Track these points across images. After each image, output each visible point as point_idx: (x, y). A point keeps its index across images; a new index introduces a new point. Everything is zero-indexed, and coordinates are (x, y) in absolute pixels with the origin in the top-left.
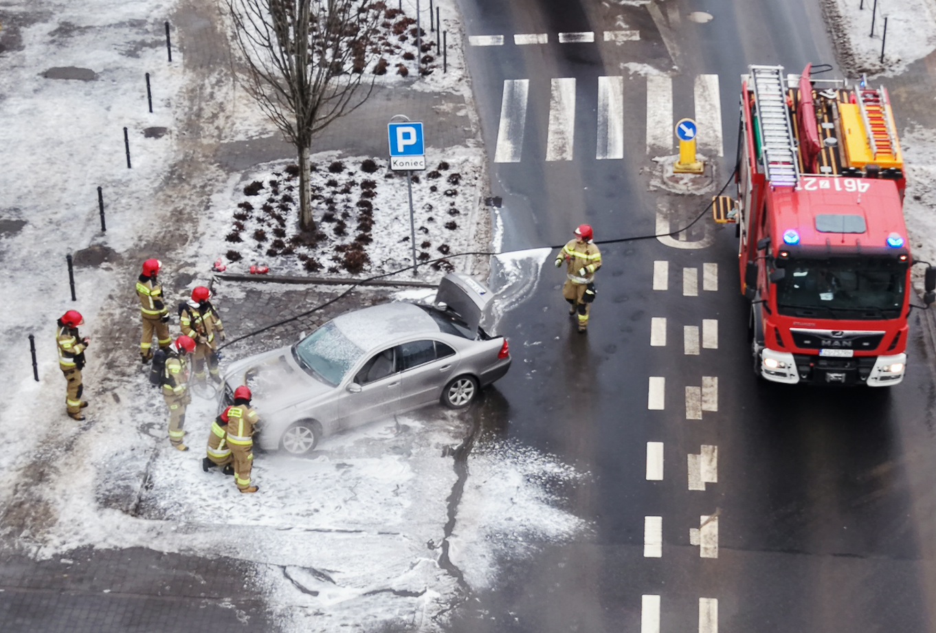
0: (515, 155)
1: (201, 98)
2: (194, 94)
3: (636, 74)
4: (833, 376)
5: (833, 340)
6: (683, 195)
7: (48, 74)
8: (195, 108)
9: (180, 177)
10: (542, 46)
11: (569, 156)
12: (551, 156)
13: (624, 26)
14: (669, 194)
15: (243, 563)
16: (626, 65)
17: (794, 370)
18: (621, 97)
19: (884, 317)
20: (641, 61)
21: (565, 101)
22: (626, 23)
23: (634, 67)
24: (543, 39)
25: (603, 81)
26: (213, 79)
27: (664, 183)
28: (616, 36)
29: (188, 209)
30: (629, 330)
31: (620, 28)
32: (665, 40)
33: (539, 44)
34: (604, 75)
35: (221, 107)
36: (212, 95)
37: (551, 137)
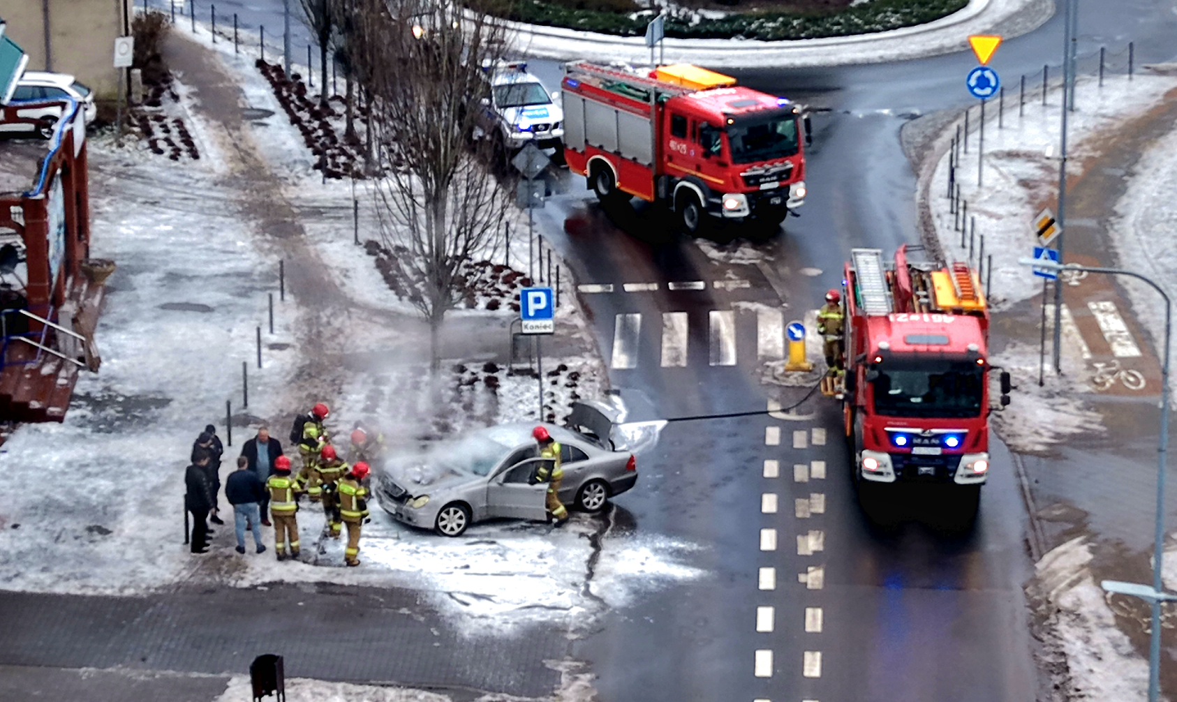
0: (631, 363)
1: (319, 324)
2: (310, 322)
3: (747, 310)
4: (924, 469)
5: (923, 438)
6: (793, 387)
7: (164, 307)
8: (314, 331)
9: (309, 374)
10: (653, 292)
11: (683, 363)
12: (665, 363)
13: (733, 277)
14: (780, 386)
15: (413, 591)
16: (736, 304)
17: (890, 468)
18: (732, 326)
19: (966, 416)
20: (752, 301)
21: (677, 327)
22: (736, 275)
23: (744, 305)
24: (654, 287)
25: (714, 315)
26: (328, 311)
27: (775, 378)
28: (726, 285)
29: (322, 394)
30: (745, 468)
31: (730, 279)
32: (775, 287)
33: (649, 291)
34: (715, 310)
35: (340, 331)
36: (329, 323)
37: (664, 352)
